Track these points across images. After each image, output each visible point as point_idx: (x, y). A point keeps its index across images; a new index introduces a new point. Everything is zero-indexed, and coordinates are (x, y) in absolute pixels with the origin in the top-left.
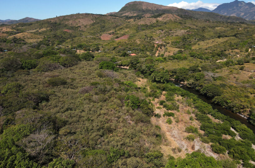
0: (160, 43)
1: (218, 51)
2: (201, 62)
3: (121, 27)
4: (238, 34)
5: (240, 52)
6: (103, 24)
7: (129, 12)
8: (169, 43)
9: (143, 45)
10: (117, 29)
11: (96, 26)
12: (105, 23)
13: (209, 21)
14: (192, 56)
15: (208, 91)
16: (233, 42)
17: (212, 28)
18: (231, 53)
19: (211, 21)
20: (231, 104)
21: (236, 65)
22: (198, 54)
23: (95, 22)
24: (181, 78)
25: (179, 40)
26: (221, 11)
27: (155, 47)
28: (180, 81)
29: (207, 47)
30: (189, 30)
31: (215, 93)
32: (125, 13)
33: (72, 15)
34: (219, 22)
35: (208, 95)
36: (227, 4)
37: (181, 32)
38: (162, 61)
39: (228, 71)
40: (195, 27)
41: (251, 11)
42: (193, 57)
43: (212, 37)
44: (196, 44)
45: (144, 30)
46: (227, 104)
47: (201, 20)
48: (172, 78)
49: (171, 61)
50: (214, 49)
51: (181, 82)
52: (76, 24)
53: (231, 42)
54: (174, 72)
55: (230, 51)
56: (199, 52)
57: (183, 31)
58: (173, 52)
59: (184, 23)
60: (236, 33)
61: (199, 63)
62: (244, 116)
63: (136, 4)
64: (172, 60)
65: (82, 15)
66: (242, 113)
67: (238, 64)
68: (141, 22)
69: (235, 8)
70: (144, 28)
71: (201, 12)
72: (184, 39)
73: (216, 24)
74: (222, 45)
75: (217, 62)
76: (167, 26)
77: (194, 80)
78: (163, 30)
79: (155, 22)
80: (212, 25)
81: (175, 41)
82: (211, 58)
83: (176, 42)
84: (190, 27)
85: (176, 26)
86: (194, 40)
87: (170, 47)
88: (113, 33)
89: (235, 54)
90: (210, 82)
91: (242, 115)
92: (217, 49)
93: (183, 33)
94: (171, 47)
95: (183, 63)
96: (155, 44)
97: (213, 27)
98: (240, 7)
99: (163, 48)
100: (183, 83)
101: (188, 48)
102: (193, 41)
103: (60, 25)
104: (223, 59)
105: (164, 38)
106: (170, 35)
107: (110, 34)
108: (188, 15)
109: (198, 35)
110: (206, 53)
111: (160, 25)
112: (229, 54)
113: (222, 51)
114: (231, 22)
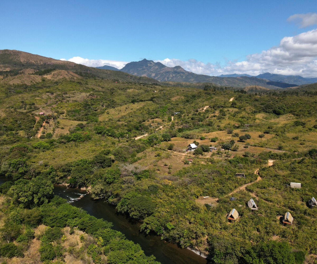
0: (47, 114)
1: (135, 122)
2: (114, 143)
4: (155, 98)
5: (162, 122)
8: (63, 113)
13: (118, 81)
14: (99, 133)
15: (130, 209)
16: (151, 108)
17: (123, 91)
18: (152, 124)
19: (120, 81)
20: (175, 232)
21: (162, 141)
22: (109, 128)
24: (80, 181)
25: (79, 108)
26: (131, 71)
27: (37, 122)
28: (80, 187)
29: (120, 116)
30: (92, 92)
31: (143, 210)
34: (130, 82)
35: (131, 215)
36: (136, 62)
37: (81, 96)
38: (45, 149)
39: (154, 154)
40: (100, 89)
41: (162, 72)
42: (100, 135)
43: (125, 103)
44: (103, 113)
46: (168, 232)
47: (108, 80)
48: (63, 182)
49: (64, 146)
50: (130, 119)
51: (82, 189)
53: (148, 109)
54: (66, 170)
55: (151, 121)
56: (109, 125)
57: (84, 94)
58: (69, 127)
59: (85, 83)
60: (152, 96)
61: (109, 144)
62: (200, 253)
63: (8, 55)
64: (65, 143)
66: (196, 248)
67: (164, 140)
68: (14, 80)
69: (144, 67)
70: (19, 90)
71: (107, 70)
72: (86, 105)
73: (126, 84)
74: (138, 113)
75: (136, 139)
76: (60, 87)
77: (104, 185)
78: (52, 94)
79: (41, 81)
80: (122, 86)
81: (73, 109)
82: (127, 133)
83: (74, 111)
84: (94, 88)
85: (74, 87)
86: (100, 106)
87: (64, 120)
89: (157, 125)
90: (132, 186)
91: (196, 250)
92: (133, 120)
93: (84, 97)
94: (67, 119)
95: (84, 148)
96: (36, 115)
97: (124, 89)
98: (150, 67)
99: (51, 122)
100: (84, 189)
101: (93, 120)
102: (100, 108)
104: (143, 134)
105: (55, 106)
106: (65, 101)
108: (91, 73)
109: (106, 99)
110: (119, 126)
111: (47, 85)
112: (150, 126)
113: (140, 122)
114: (143, 84)
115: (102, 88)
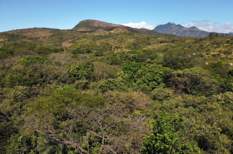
3: (79, 37)
4: (175, 41)
6: (61, 36)
7: (83, 29)
8: (123, 47)
9: (102, 47)
10: (75, 39)
11: (54, 37)
12: (63, 36)
13: (151, 34)
23: (53, 34)
25: (130, 46)
29: (154, 48)
30: (137, 39)
32: (80, 29)
33: (29, 28)
36: (163, 25)
37: (131, 40)
40: (141, 37)
41: (181, 31)
43: (156, 43)
44: (144, 47)
45: (99, 39)
50: (159, 49)
52: (35, 36)
59: (132, 34)
63: (89, 22)
65: (39, 29)
69: (168, 28)
70: (99, 38)
72: (134, 44)
73: (157, 36)
76: (119, 36)
78: (116, 39)
79: (109, 34)
80: (154, 36)
81: (127, 46)
84: (138, 37)
85: (127, 36)
88: (72, 42)
94: (125, 49)
97: (155, 38)
98: (173, 28)
99: (119, 49)
102: (142, 46)
103: (18, 36)
106: (123, 42)
107: (70, 43)
108: (134, 30)
109: (145, 42)
111: (112, 36)
115: (142, 37)
